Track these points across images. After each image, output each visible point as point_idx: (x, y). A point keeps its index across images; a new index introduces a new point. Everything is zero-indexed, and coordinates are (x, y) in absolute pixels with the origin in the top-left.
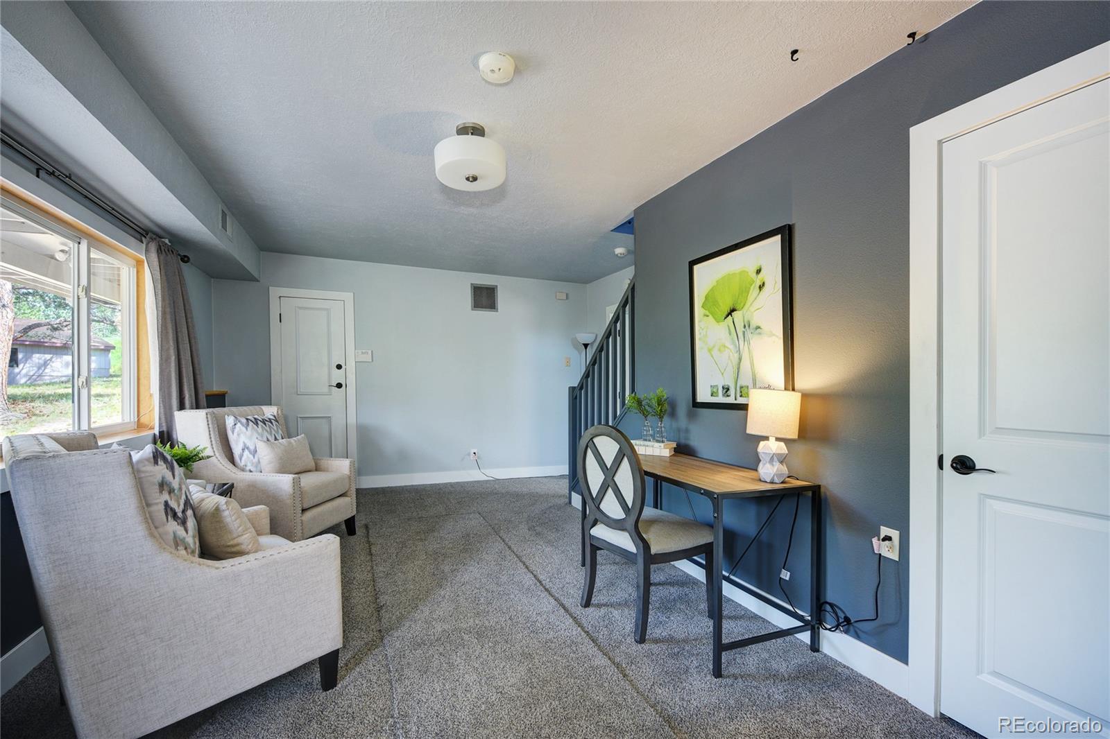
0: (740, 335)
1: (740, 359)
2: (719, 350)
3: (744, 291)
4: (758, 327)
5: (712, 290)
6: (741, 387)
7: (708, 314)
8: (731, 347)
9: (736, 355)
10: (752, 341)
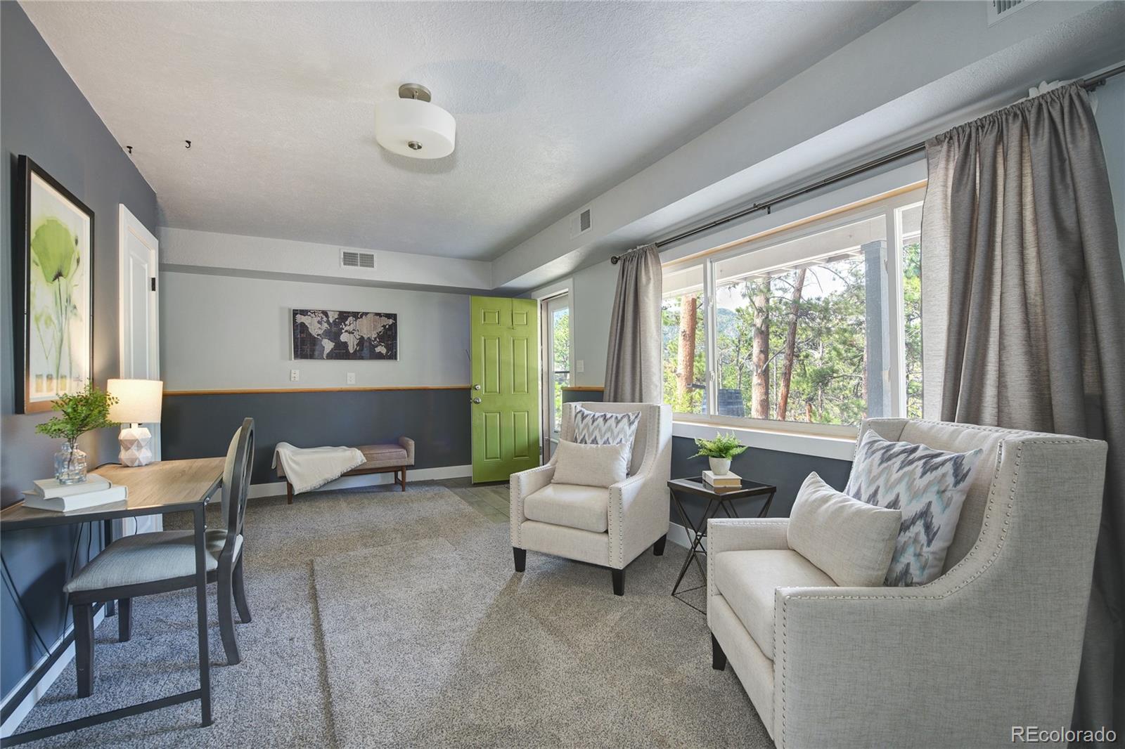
0: (64, 312)
1: (62, 341)
2: (46, 322)
3: (69, 258)
4: (75, 308)
6: (61, 378)
7: (37, 260)
8: (56, 322)
9: (59, 334)
10: (71, 321)
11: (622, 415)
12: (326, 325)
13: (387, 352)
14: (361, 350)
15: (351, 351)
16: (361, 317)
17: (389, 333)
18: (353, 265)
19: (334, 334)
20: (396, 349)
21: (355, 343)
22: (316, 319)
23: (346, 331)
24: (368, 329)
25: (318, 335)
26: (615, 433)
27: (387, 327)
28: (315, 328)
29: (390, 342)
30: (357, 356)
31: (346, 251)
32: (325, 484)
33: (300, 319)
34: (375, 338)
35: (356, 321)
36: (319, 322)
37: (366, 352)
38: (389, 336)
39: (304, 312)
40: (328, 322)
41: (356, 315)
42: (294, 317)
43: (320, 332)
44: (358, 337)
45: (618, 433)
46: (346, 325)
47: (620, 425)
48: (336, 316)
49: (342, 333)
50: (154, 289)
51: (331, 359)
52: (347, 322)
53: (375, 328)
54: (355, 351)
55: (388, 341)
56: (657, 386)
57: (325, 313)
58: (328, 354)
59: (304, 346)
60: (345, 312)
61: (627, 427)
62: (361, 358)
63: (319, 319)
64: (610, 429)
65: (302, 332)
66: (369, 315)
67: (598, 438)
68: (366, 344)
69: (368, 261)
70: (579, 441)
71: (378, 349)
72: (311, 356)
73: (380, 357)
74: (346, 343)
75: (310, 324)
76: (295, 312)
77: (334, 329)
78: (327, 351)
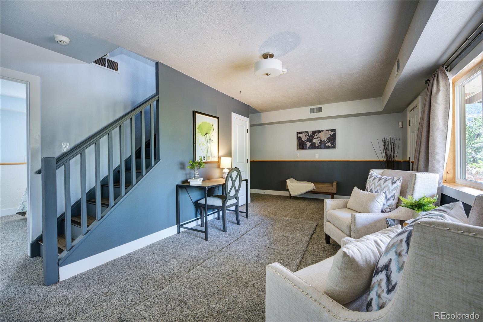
0: (208, 142)
1: (208, 149)
2: (202, 145)
3: (210, 129)
4: (212, 141)
5: (201, 124)
6: (208, 157)
7: (199, 132)
8: (206, 144)
9: (207, 147)
10: (211, 144)
11: (389, 178)
12: (308, 137)
13: (331, 146)
14: (321, 145)
15: (317, 146)
16: (321, 132)
17: (332, 137)
18: (314, 113)
19: (310, 139)
20: (335, 144)
21: (318, 143)
22: (304, 135)
23: (315, 138)
24: (324, 137)
25: (305, 140)
26: (382, 187)
27: (331, 135)
28: (304, 139)
29: (332, 141)
30: (319, 147)
31: (311, 108)
32: (301, 195)
33: (299, 135)
34: (326, 140)
35: (319, 134)
36: (305, 136)
37: (322, 146)
38: (332, 139)
39: (300, 133)
40: (308, 135)
41: (319, 132)
42: (297, 135)
43: (306, 139)
44: (319, 140)
45: (384, 188)
46: (315, 136)
47: (386, 183)
48: (311, 133)
49: (313, 139)
50: (247, 132)
51: (309, 149)
52: (315, 135)
53: (326, 136)
54: (318, 146)
55: (331, 141)
56: (439, 162)
57: (307, 132)
58: (308, 147)
59: (301, 145)
60: (315, 131)
61: (390, 185)
62: (321, 148)
63: (305, 135)
64: (380, 185)
65: (300, 140)
66: (324, 131)
67: (373, 189)
68: (323, 143)
69: (319, 110)
70: (369, 190)
71: (327, 145)
72: (303, 149)
73: (328, 147)
74: (315, 143)
75: (302, 137)
76: (298, 133)
77: (310, 138)
78: (308, 146)
